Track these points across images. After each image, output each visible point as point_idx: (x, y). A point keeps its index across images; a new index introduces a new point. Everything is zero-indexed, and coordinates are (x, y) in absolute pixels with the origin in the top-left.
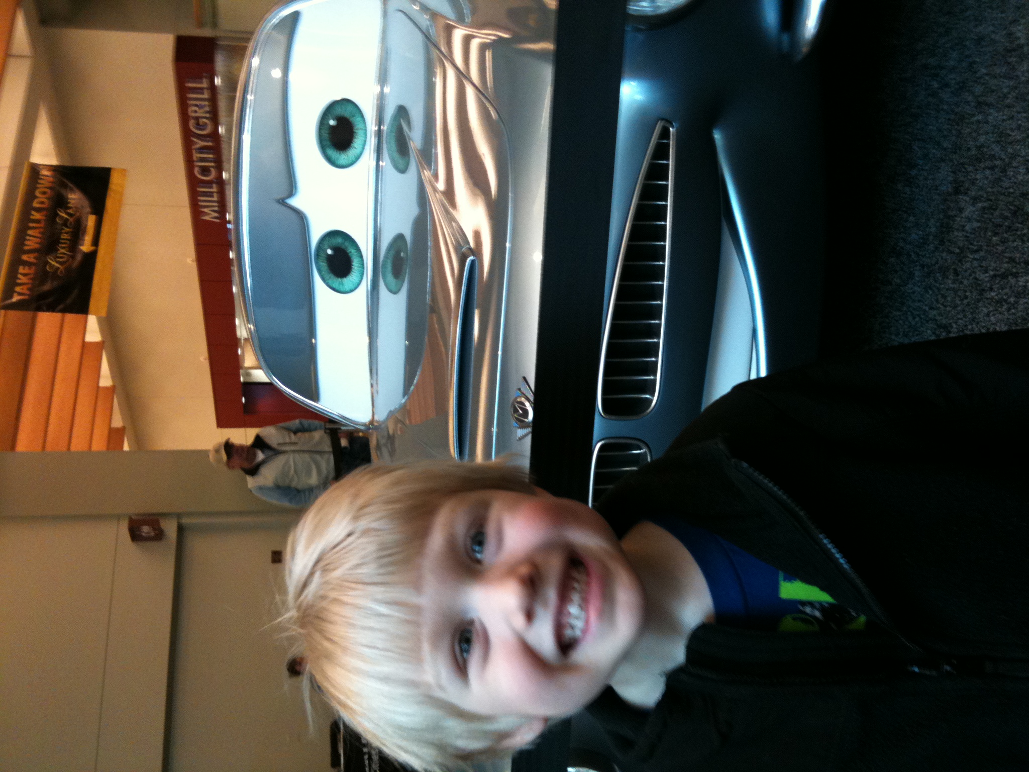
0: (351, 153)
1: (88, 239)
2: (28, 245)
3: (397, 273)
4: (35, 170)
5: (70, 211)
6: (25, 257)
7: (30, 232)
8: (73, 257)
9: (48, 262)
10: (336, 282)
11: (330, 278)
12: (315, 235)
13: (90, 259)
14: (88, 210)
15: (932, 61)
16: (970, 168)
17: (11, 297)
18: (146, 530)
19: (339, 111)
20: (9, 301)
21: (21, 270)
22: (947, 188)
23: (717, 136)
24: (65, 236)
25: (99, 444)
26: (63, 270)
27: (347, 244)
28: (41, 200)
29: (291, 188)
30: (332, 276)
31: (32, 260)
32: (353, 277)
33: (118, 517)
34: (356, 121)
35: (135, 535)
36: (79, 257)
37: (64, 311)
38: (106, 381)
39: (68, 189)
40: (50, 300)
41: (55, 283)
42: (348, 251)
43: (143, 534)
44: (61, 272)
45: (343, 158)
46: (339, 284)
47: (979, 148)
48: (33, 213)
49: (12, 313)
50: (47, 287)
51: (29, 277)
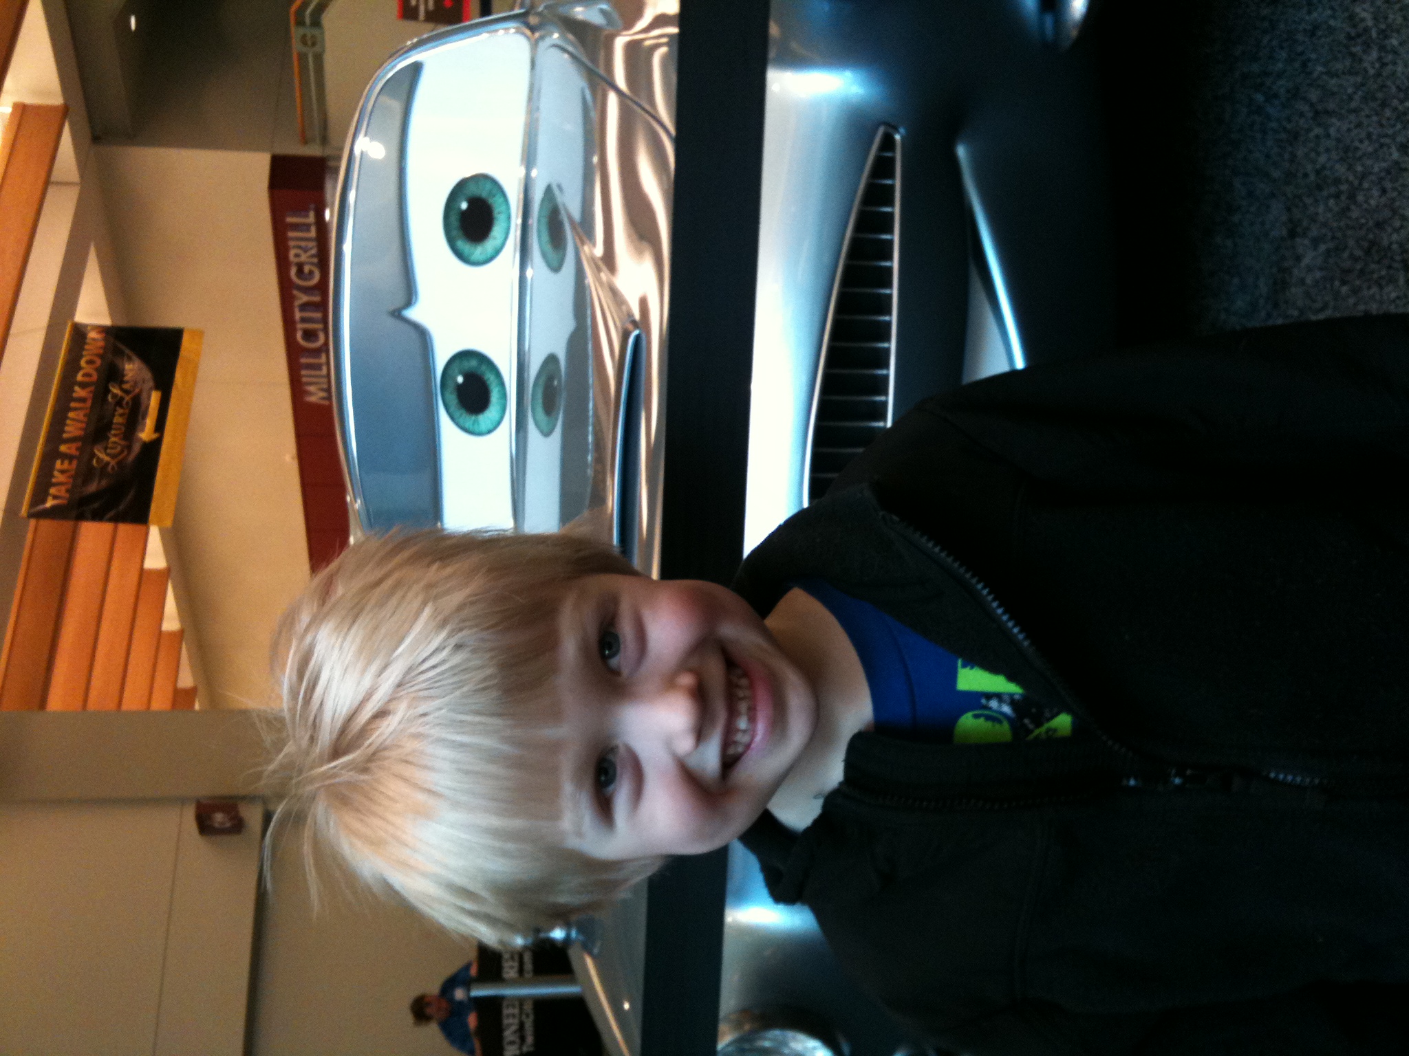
0: (489, 245)
1: (150, 422)
2: (69, 432)
3: (549, 407)
4: (79, 333)
5: (126, 386)
6: (63, 448)
7: (71, 415)
8: (129, 448)
9: (94, 455)
10: (469, 420)
11: (461, 415)
12: (441, 360)
13: (152, 450)
14: (151, 384)
15: (1255, 68)
16: (1308, 201)
17: (44, 501)
18: (219, 818)
19: (473, 190)
20: (41, 507)
21: (58, 464)
22: (1280, 232)
23: (961, 152)
24: (117, 420)
25: (160, 702)
26: (116, 466)
27: (484, 368)
28: (87, 370)
29: (410, 295)
30: (463, 411)
31: (73, 451)
32: (491, 413)
33: (182, 801)
34: (496, 202)
35: (205, 826)
36: (136, 448)
37: (117, 519)
38: (171, 621)
39: (125, 358)
40: (96, 505)
41: (104, 483)
42: (486, 378)
43: (217, 825)
44: (113, 467)
45: (478, 252)
46: (473, 424)
47: (1318, 172)
48: (77, 388)
49: (46, 524)
50: (93, 487)
51: (68, 474)
